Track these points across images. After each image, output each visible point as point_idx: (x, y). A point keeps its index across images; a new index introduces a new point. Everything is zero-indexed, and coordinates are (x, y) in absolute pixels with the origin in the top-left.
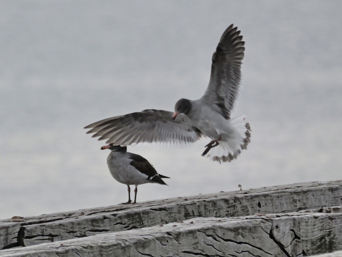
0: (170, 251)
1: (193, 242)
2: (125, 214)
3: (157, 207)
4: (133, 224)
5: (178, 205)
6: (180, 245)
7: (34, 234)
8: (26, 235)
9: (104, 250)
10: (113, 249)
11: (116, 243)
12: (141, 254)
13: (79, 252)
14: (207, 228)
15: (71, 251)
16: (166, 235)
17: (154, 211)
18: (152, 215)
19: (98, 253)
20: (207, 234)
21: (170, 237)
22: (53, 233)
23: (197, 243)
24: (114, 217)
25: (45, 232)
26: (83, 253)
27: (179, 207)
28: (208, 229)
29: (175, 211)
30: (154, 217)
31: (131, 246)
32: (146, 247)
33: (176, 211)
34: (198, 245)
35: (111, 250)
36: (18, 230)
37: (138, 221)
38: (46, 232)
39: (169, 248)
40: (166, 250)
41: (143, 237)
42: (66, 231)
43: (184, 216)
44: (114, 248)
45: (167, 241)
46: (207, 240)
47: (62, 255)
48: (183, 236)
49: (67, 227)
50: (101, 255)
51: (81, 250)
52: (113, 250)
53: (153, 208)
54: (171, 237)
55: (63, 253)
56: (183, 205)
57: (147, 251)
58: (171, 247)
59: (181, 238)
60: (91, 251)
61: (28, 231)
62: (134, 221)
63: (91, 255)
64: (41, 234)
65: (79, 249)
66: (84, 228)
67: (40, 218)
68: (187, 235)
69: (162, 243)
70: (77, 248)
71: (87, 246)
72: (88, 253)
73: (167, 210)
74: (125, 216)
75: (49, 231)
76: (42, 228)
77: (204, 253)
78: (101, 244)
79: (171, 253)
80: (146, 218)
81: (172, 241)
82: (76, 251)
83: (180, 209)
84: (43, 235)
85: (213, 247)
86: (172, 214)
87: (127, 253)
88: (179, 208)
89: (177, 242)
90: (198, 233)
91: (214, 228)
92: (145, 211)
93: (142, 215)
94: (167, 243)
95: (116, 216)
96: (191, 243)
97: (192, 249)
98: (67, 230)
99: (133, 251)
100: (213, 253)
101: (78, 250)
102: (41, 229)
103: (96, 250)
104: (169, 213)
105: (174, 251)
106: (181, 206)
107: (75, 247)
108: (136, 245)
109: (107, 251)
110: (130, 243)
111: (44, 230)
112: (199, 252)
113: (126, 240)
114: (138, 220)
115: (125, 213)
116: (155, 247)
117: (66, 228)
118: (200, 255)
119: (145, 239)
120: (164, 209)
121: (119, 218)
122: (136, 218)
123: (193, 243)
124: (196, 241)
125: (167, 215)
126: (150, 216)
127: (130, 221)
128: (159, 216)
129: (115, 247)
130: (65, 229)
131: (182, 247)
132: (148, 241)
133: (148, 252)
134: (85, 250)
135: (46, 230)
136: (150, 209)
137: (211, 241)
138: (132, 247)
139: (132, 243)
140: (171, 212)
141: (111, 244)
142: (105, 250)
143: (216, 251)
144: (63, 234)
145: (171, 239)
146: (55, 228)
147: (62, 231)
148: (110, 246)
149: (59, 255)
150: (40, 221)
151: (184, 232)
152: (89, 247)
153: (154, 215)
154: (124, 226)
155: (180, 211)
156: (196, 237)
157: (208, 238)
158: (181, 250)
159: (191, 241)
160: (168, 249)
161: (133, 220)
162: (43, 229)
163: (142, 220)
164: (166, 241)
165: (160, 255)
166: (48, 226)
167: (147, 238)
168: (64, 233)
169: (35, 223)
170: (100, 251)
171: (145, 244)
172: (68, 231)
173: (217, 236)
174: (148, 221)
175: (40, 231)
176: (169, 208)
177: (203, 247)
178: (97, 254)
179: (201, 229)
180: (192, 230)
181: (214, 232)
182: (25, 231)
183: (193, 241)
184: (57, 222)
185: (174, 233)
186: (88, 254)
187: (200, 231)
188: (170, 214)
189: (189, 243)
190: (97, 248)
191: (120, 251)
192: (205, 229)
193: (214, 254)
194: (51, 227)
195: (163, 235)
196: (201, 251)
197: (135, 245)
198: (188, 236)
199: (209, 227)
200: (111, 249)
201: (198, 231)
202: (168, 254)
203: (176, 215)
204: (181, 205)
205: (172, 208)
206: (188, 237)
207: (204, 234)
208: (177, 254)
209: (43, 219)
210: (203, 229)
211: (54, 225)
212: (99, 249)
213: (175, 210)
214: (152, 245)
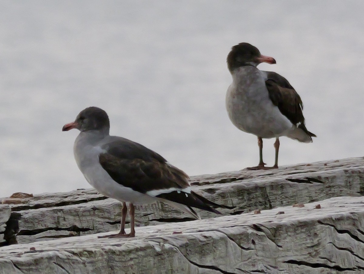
0: (259, 260)
1: (308, 243)
2: (232, 189)
3: (301, 176)
4: (250, 207)
5: (346, 171)
6: (280, 248)
7: (40, 227)
8: (21, 229)
9: (117, 258)
10: (136, 256)
11: (143, 245)
12: (196, 266)
13: (64, 262)
14: (339, 216)
15: (46, 260)
16: (250, 231)
17: (296, 183)
18: (290, 191)
19: (105, 264)
20: (339, 228)
21: (259, 234)
22: (79, 225)
23: (318, 245)
24: (209, 194)
25: (62, 222)
26: (72, 264)
27: (348, 175)
28: (340, 219)
29: (340, 184)
30: (294, 194)
31: (176, 252)
32: (208, 254)
33: (343, 184)
34: (320, 249)
35: (131, 259)
36: (6, 218)
37: (260, 202)
38: (64, 222)
39: (257, 256)
40: (250, 258)
41: (201, 235)
42: (107, 220)
43: (358, 192)
44: (138, 256)
45: (253, 242)
46: (338, 239)
47: (28, 268)
48: (287, 232)
49: (109, 212)
50: (112, 268)
51: (69, 259)
52: (135, 258)
53: (293, 178)
54: (262, 233)
55: (29, 264)
56: (356, 172)
57: (209, 261)
58: (260, 253)
59: (283, 236)
60: (89, 260)
61: (26, 221)
62: (252, 202)
63: (90, 268)
64: (54, 226)
65: (65, 257)
66: (146, 215)
67: (66, 195)
68: (295, 231)
69: (242, 245)
70: (60, 255)
71: (81, 250)
72: (84, 263)
73: (323, 180)
74: (234, 192)
75: (71, 221)
76: (56, 215)
77: (333, 265)
78: (112, 248)
79: (261, 265)
80: (277, 197)
81: (262, 242)
82: (58, 261)
83: (351, 180)
84: (57, 229)
85: (352, 252)
86: (333, 189)
87: (167, 264)
88: (349, 177)
89: (273, 243)
90: (319, 226)
91: (353, 217)
92: (276, 183)
93: (268, 190)
94: (252, 246)
95: (215, 193)
96: (304, 246)
97: (306, 257)
98: (109, 218)
99: (179, 260)
100: (350, 264)
101: (61, 258)
102: (55, 217)
103: (100, 258)
104: (327, 187)
105: (268, 260)
106: (354, 175)
107: (57, 252)
108: (187, 250)
109: (123, 260)
110: (173, 245)
111: (61, 219)
112: (322, 261)
113: (165, 241)
114: (261, 199)
115: (232, 187)
116: (227, 252)
117: (106, 215)
118: (322, 268)
119: (205, 237)
120: (317, 180)
121: (220, 197)
122: (257, 197)
123: (309, 245)
124: (316, 241)
125: (322, 191)
126: (287, 192)
127: (243, 202)
128: (305, 192)
129: (140, 253)
130: (105, 218)
131: (283, 254)
132: (212, 241)
133: (211, 261)
134: (75, 258)
135: (64, 219)
136: (287, 179)
137: (346, 241)
138: (176, 254)
139: (177, 245)
140: (332, 184)
141: (132, 247)
142: (119, 258)
143: (357, 259)
144: (102, 226)
145: (261, 238)
146: (83, 216)
147: (99, 221)
148: (130, 252)
149: (19, 267)
150: (62, 201)
151: (289, 224)
152: (86, 253)
153: (295, 190)
154: (232, 211)
155: (350, 183)
156: (316, 234)
157: (340, 235)
158: (283, 258)
159: (304, 242)
160: (255, 256)
161: (249, 200)
162: (58, 217)
163: (269, 201)
164: (251, 242)
165: (237, 267)
166: (70, 212)
167: (211, 237)
168: (102, 224)
169: (48, 205)
170: (109, 260)
171: (205, 248)
172: (112, 221)
173: (358, 232)
174: (282, 202)
175: (52, 220)
176: (327, 178)
177: (329, 252)
178: (103, 267)
179: (325, 219)
180: (307, 220)
181: (354, 225)
182: (19, 221)
183: (308, 241)
184: (89, 205)
185: (269, 227)
186: (82, 266)
187: (323, 222)
188: (329, 189)
189: (300, 245)
190: (102, 255)
191: (152, 261)
192: (334, 219)
193: (353, 266)
194: (76, 214)
195: (244, 230)
196: (326, 260)
197: (183, 250)
198: (297, 232)
199: (342, 215)
200: (132, 256)
201: (320, 222)
202: (254, 265)
203: (341, 191)
204: (353, 172)
205: (334, 177)
206: (297, 234)
207: (332, 228)
208: (274, 265)
209: (71, 197)
210: (331, 219)
211: (82, 209)
212: (105, 257)
213: (340, 182)
214: (219, 248)
